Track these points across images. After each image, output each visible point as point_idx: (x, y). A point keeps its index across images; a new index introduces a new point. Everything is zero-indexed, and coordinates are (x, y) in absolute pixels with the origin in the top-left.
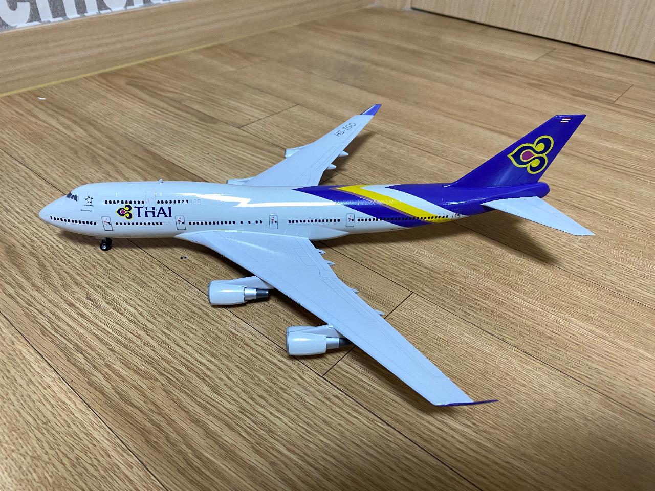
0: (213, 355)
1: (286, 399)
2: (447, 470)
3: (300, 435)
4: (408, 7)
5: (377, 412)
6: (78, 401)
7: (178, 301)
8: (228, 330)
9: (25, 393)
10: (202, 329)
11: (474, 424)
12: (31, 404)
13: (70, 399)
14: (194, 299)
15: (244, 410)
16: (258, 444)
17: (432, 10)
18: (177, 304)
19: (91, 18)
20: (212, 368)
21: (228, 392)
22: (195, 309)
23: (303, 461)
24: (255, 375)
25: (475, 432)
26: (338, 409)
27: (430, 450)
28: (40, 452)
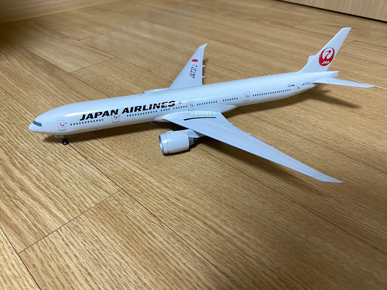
0: (8, 123)
1: (31, 137)
2: (87, 162)
3: (29, 149)
7: (5, 105)
8: (21, 115)
10: (9, 114)
11: (112, 147)
14: (12, 104)
15: (10, 141)
16: (8, 152)
18: (4, 106)
20: (5, 127)
21: (7, 135)
22: (10, 107)
23: (24, 157)
24: (23, 130)
25: (110, 150)
27: (84, 155)
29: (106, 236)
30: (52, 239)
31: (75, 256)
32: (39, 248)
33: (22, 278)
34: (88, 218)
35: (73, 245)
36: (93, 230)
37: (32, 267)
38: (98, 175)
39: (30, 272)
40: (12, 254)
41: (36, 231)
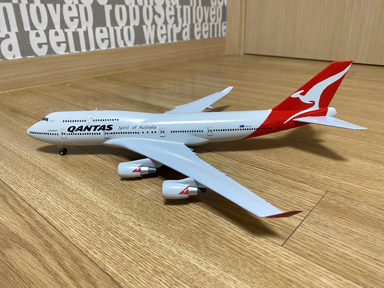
4: (242, 53)
5: (235, 159)
6: (100, 159)
9: (76, 157)
12: (79, 160)
13: (96, 158)
17: (254, 53)
19: (93, 52)
25: (282, 163)
26: (216, 158)
28: (85, 171)
29: (357, 228)
30: (303, 233)
31: (343, 245)
32: (299, 241)
33: (308, 266)
34: (322, 215)
35: (329, 236)
36: (337, 224)
37: (308, 256)
38: (292, 182)
39: (311, 260)
40: (276, 246)
41: (280, 227)
